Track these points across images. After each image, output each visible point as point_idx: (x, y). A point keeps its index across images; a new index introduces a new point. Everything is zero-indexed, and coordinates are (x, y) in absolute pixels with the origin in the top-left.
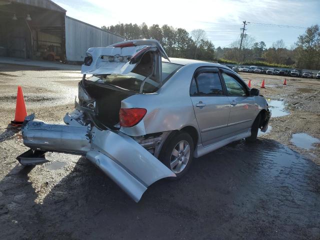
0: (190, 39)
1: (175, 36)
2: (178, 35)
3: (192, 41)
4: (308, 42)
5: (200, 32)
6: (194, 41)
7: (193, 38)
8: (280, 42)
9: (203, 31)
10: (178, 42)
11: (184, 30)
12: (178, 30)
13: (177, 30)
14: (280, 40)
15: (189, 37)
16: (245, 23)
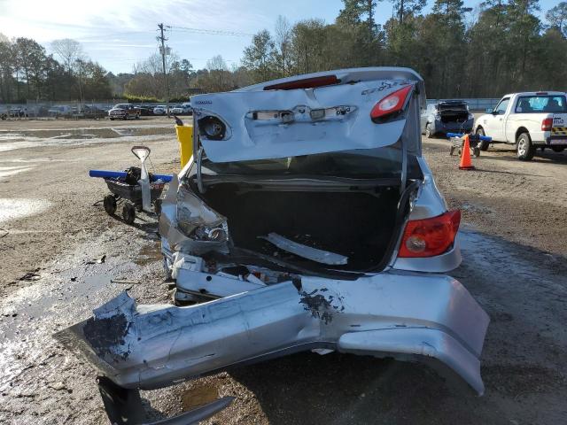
0: (50, 60)
1: (14, 56)
2: (20, 52)
3: (56, 63)
4: (259, 58)
5: (70, 45)
6: (61, 62)
7: (56, 57)
8: (218, 59)
9: (75, 43)
10: (25, 66)
11: (31, 41)
12: (19, 40)
13: (15, 41)
14: (216, 56)
15: (47, 55)
16: (161, 26)
